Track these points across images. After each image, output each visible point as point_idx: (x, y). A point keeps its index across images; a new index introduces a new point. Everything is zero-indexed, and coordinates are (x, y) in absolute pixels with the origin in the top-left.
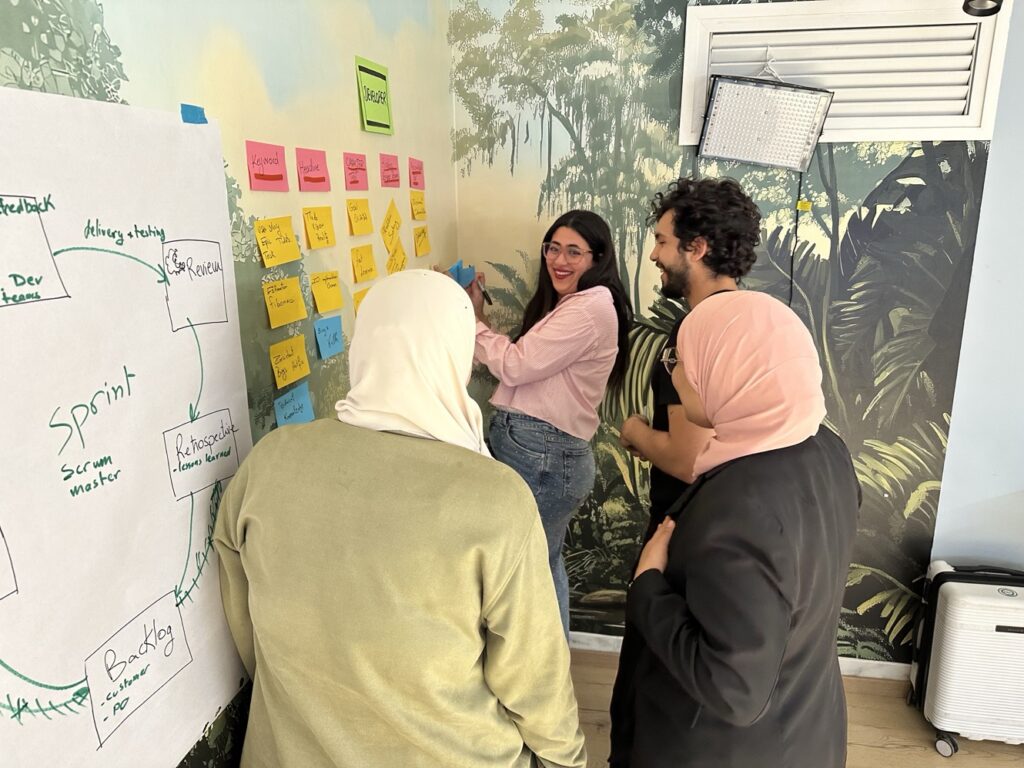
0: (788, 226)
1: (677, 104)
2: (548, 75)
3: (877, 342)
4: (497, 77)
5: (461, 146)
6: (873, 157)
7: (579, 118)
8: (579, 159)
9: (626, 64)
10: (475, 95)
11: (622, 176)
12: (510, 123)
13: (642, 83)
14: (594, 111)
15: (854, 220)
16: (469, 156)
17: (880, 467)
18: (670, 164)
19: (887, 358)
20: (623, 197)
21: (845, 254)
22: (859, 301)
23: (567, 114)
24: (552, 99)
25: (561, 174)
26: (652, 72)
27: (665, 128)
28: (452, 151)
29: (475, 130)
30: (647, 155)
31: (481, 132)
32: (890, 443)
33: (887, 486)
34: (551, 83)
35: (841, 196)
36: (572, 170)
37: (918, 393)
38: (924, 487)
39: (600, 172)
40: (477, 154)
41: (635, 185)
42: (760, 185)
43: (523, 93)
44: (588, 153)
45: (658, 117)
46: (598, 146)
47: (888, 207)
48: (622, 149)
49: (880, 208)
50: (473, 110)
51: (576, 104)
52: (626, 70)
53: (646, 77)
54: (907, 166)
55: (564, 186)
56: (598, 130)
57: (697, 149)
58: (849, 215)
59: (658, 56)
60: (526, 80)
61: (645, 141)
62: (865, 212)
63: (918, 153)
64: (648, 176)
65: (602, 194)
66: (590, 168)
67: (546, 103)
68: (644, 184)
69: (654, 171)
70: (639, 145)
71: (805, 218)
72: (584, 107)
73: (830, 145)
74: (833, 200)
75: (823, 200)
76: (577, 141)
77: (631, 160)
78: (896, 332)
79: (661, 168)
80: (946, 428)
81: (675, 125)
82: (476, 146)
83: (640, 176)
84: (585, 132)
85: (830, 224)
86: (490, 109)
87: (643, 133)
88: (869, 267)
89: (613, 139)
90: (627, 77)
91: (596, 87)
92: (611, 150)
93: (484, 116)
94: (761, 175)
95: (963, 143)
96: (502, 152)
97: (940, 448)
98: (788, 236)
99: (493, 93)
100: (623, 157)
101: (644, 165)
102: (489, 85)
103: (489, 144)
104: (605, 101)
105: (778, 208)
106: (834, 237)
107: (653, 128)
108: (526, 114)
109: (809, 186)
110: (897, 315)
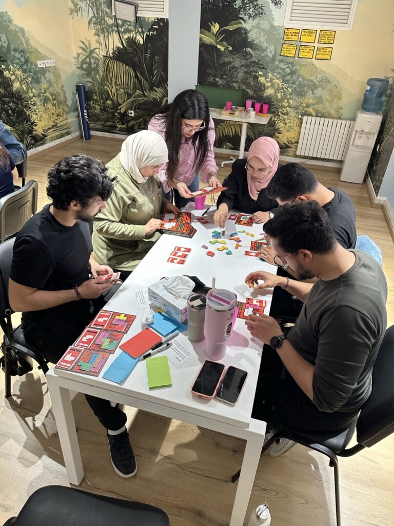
0: (135, 36)
3: (153, 64)
5: (72, 12)
6: (148, 20)
8: (94, 17)
11: (103, 22)
14: (96, 5)
15: (147, 35)
17: (157, 94)
18: (112, 19)
19: (156, 68)
20: (104, 26)
21: (146, 42)
22: (149, 54)
25: (92, 20)
28: (69, 13)
29: (74, 8)
30: (107, 17)
32: (158, 88)
33: (158, 98)
35: (144, 29)
36: (93, 19)
37: (162, 76)
38: (165, 99)
39: (99, 20)
40: (74, 13)
41: (106, 24)
42: (129, 25)
45: (108, 8)
46: (98, 14)
47: (152, 33)
49: (151, 33)
51: (92, 3)
54: (154, 23)
55: (92, 23)
56: (98, 10)
57: (115, 16)
58: (145, 34)
61: (107, 13)
62: (148, 33)
63: (156, 20)
64: (108, 22)
65: (100, 25)
66: (97, 19)
68: (107, 23)
70: (105, 14)
71: (138, 34)
73: (141, 17)
74: (142, 30)
75: (140, 30)
76: (94, 12)
77: (104, 18)
78: (157, 62)
79: (110, 20)
80: (167, 85)
81: (112, 10)
83: (107, 22)
85: (142, 36)
87: (106, 11)
88: (150, 47)
94: (129, 23)
95: (164, 19)
96: (80, 13)
97: (167, 90)
98: (135, 38)
101: (107, 19)
103: (77, 12)
105: (133, 31)
106: (143, 39)
107: (107, 10)
110: (156, 58)
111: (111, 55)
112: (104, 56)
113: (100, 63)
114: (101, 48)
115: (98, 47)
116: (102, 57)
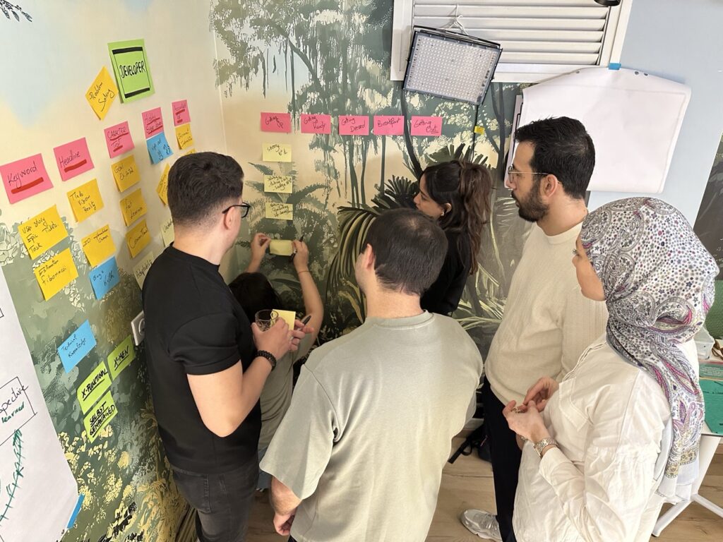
1: (389, 48)
2: (288, 20)
4: (248, 19)
7: (314, 55)
9: (349, 14)
10: (232, 33)
12: (261, 56)
13: (362, 29)
16: (230, 81)
23: (306, 51)
24: (293, 39)
26: (369, 21)
27: (380, 66)
31: (238, 63)
34: (291, 26)
43: (270, 33)
44: (322, 83)
45: (374, 56)
48: (348, 81)
50: (230, 45)
52: (350, 18)
53: (365, 24)
59: (374, 8)
60: (270, 23)
61: (365, 75)
64: (368, 102)
67: (288, 42)
69: (373, 100)
70: (360, 78)
72: (318, 46)
82: (235, 74)
84: (319, 66)
86: (244, 44)
87: (363, 69)
89: (341, 72)
90: (351, 25)
91: (326, 31)
92: (340, 81)
93: (240, 50)
96: (256, 79)
99: (246, 31)
100: (349, 87)
102: (242, 25)
103: (245, 72)
104: (334, 42)
107: (371, 65)
108: (273, 49)
109: (485, 115)
111: (371, 205)
112: (344, 209)
113: (325, 229)
114: (333, 184)
115: (322, 182)
116: (335, 211)
